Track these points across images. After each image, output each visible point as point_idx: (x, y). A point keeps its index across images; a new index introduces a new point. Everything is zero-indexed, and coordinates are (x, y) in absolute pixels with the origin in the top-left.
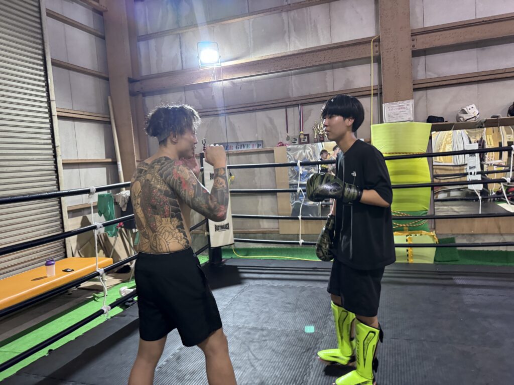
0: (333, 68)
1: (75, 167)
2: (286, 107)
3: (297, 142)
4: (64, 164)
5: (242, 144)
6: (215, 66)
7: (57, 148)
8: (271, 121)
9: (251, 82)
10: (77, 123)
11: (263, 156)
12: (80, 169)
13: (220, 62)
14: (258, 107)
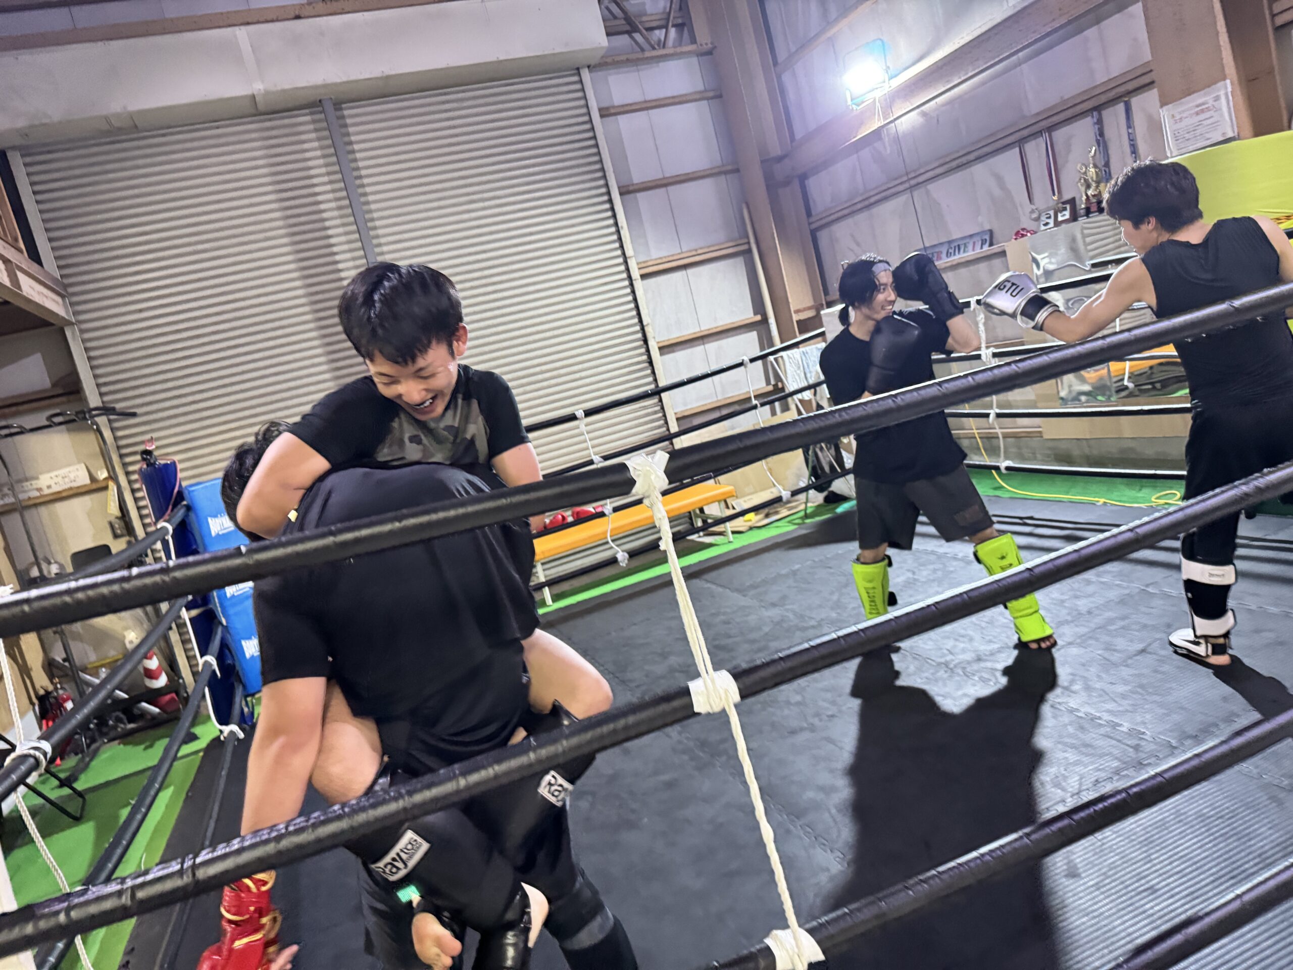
0: (1098, 21)
1: (698, 342)
2: (1021, 143)
3: (1052, 225)
4: (660, 348)
5: (956, 244)
6: (878, 94)
7: (646, 329)
8: (999, 179)
9: (951, 102)
10: (690, 271)
11: (997, 262)
12: (707, 346)
13: (887, 79)
14: (964, 160)
